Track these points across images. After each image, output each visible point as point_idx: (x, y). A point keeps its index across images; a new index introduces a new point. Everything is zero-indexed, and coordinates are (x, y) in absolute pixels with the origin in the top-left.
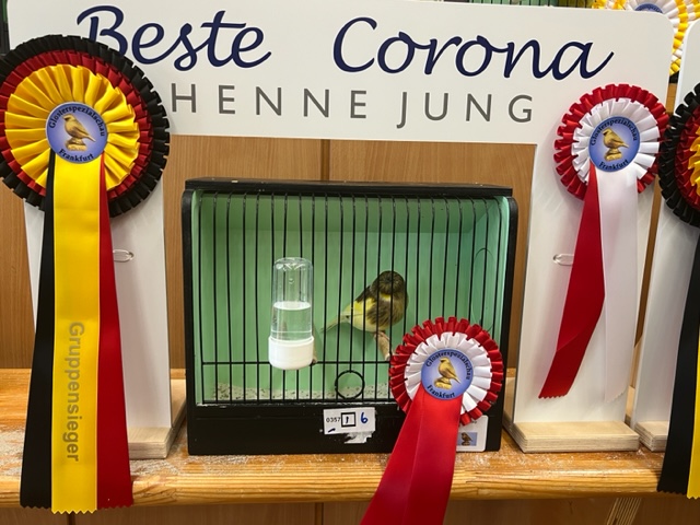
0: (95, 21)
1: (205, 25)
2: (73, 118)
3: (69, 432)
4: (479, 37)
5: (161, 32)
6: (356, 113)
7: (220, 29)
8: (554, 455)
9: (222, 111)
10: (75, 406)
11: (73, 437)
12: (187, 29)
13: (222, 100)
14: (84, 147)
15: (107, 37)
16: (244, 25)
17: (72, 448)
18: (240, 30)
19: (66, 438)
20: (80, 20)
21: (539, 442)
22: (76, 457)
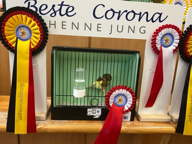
0: (29, 3)
1: (59, 5)
2: (23, 29)
3: (20, 112)
4: (132, 10)
5: (47, 7)
6: (98, 30)
7: (63, 6)
8: (148, 123)
9: (62, 28)
10: (22, 106)
11: (21, 114)
12: (54, 6)
13: (63, 25)
14: (25, 37)
15: (32, 7)
16: (69, 5)
17: (21, 117)
18: (68, 7)
19: (19, 114)
20: (25, 2)
21: (144, 119)
22: (21, 119)
